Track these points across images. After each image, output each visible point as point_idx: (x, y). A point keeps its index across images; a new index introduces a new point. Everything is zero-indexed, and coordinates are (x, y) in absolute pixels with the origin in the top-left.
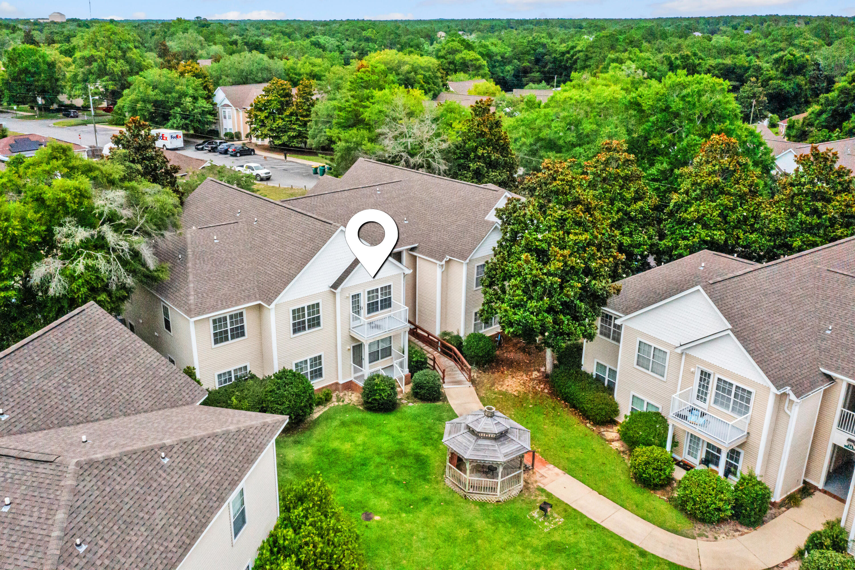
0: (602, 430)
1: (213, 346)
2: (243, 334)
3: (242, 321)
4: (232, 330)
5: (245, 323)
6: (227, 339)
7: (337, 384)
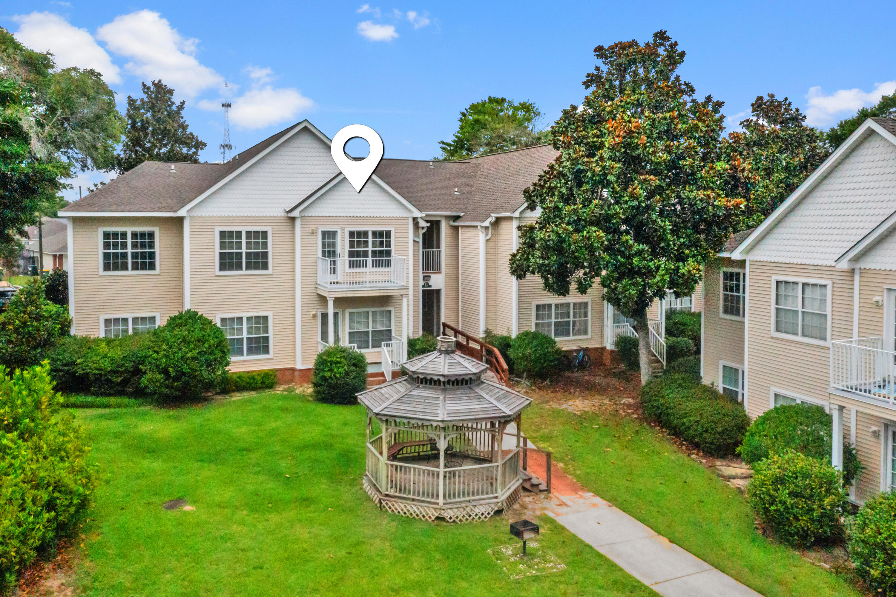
0: (718, 463)
1: (101, 272)
2: (152, 266)
3: (151, 245)
4: (135, 256)
5: (157, 249)
6: (124, 267)
7: (293, 370)
